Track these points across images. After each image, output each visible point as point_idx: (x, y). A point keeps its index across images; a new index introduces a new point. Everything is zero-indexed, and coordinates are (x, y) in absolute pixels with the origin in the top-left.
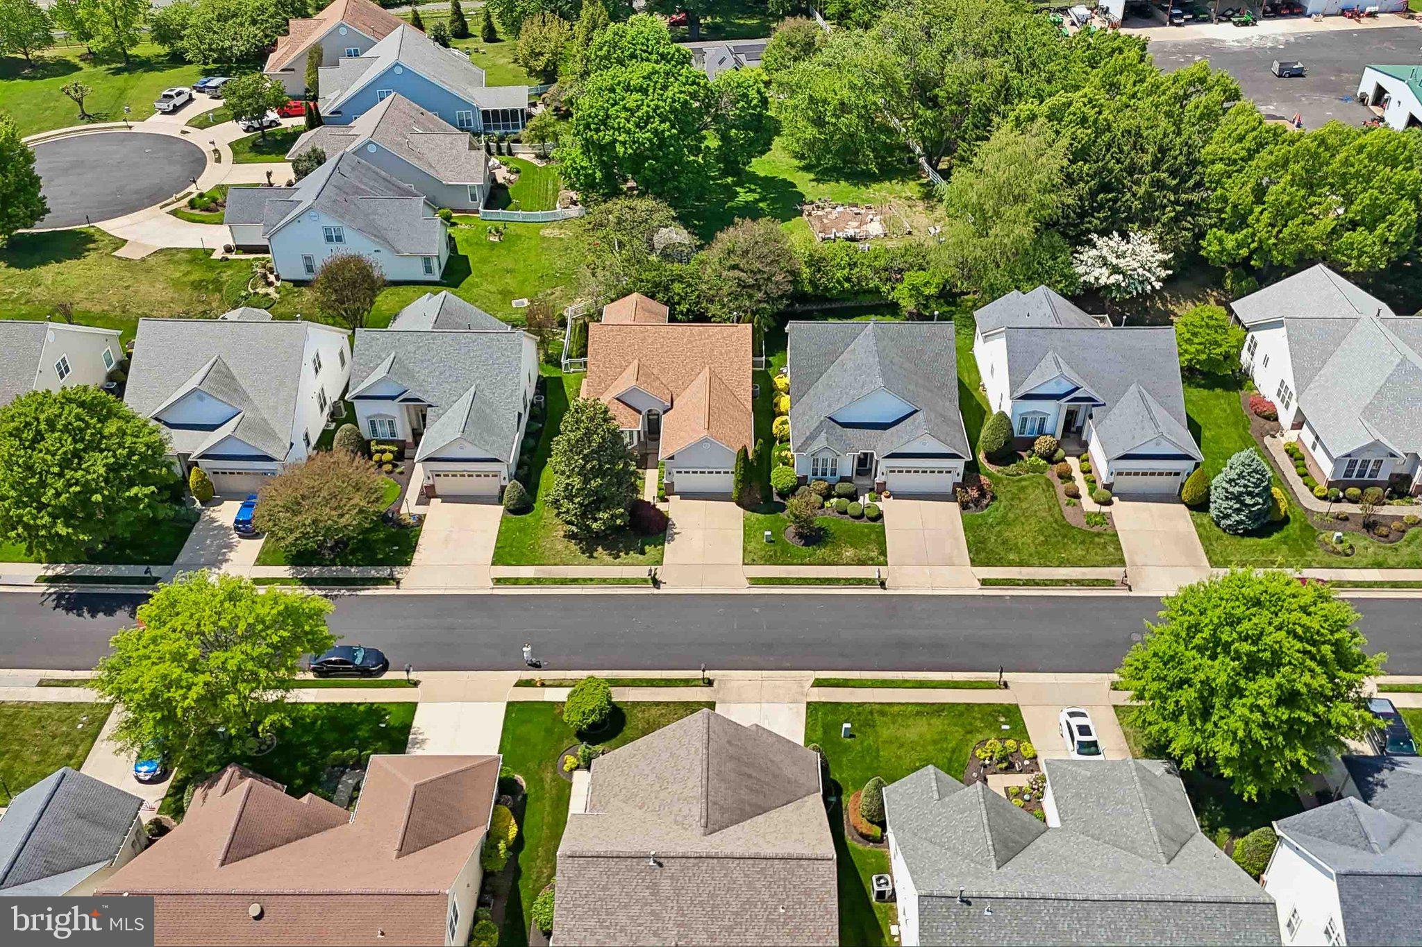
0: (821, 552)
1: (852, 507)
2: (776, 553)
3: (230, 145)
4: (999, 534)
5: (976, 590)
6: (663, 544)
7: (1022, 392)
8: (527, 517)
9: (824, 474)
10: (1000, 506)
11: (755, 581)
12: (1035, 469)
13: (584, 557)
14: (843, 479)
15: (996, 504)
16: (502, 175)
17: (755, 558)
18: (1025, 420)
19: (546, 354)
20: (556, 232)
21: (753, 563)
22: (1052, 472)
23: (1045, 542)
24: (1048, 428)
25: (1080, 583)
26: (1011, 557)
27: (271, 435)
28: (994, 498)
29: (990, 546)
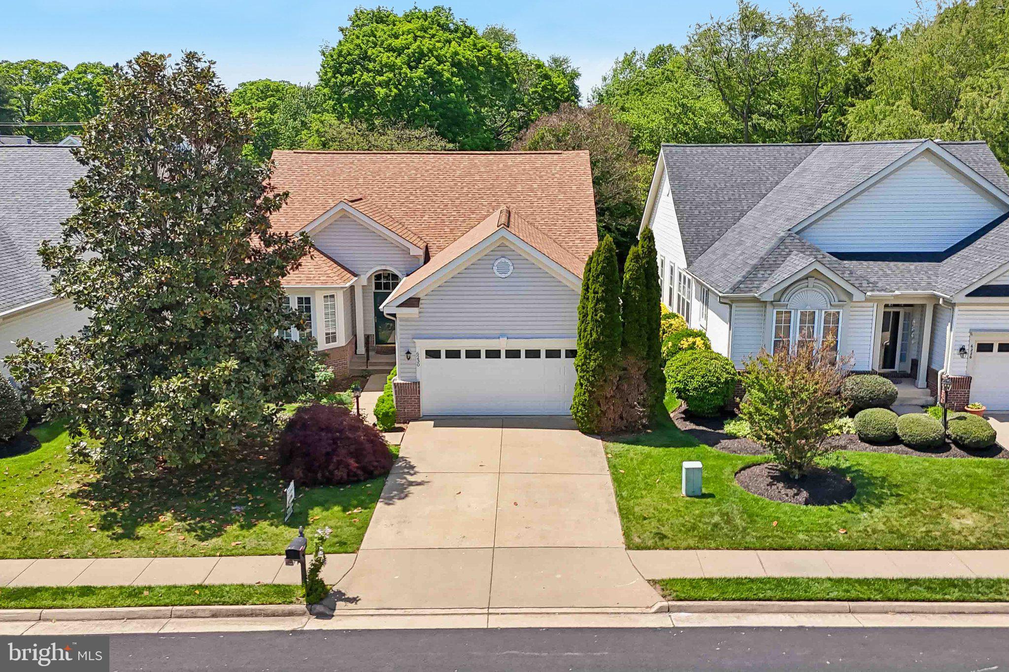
1: (909, 422)
14: (855, 373)
17: (665, 530)
21: (661, 541)
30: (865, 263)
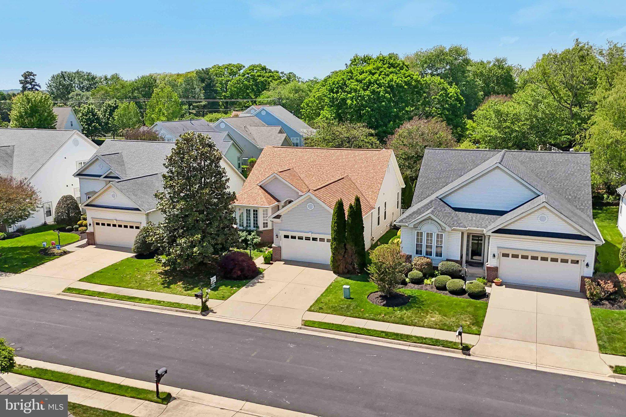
1: (453, 284)
2: (347, 307)
6: (239, 287)
8: (145, 261)
9: (429, 253)
11: (307, 324)
13: (160, 286)
14: (448, 260)
17: (323, 307)
21: (319, 310)
30: (468, 213)
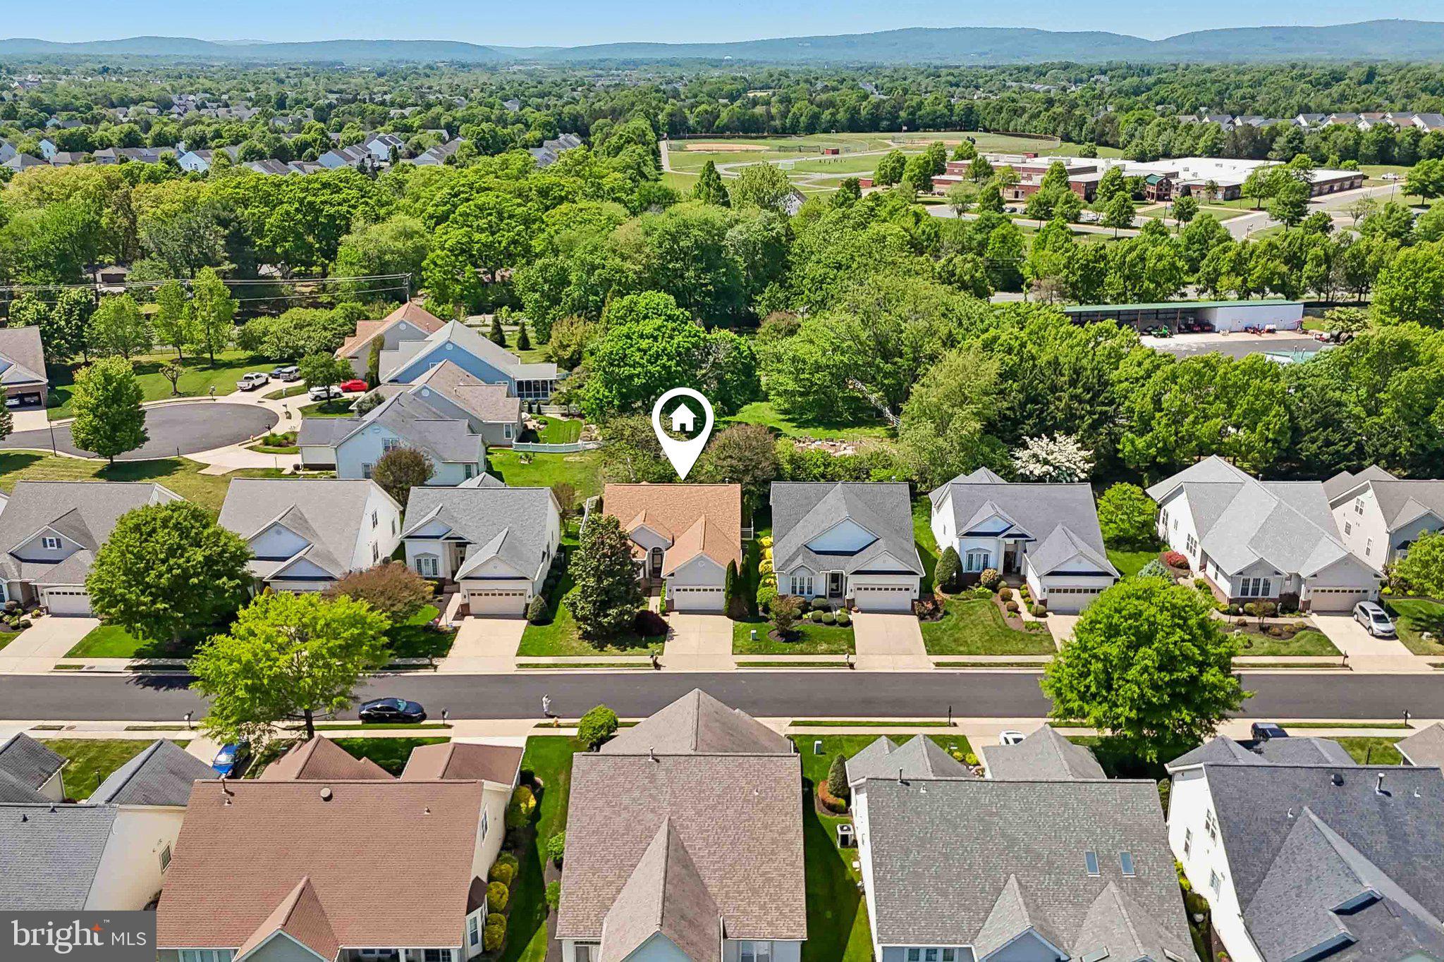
0: (798, 647)
1: (825, 616)
2: (759, 646)
3: (300, 409)
4: (952, 635)
5: (931, 669)
6: (663, 642)
7: (965, 530)
8: (548, 627)
9: (802, 592)
10: (953, 619)
11: (740, 665)
12: (982, 596)
13: (596, 651)
14: (818, 597)
15: (949, 617)
16: (530, 425)
17: (742, 650)
18: (971, 557)
19: (566, 531)
20: (578, 458)
21: (741, 653)
22: (996, 598)
23: (991, 639)
24: (991, 563)
25: (1019, 665)
26: (962, 649)
27: (334, 562)
28: (946, 613)
29: (943, 642)
